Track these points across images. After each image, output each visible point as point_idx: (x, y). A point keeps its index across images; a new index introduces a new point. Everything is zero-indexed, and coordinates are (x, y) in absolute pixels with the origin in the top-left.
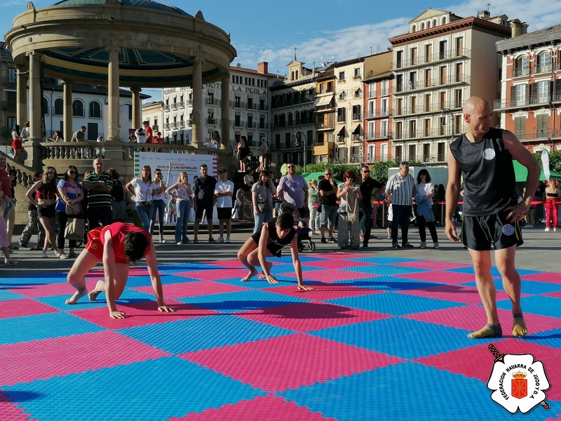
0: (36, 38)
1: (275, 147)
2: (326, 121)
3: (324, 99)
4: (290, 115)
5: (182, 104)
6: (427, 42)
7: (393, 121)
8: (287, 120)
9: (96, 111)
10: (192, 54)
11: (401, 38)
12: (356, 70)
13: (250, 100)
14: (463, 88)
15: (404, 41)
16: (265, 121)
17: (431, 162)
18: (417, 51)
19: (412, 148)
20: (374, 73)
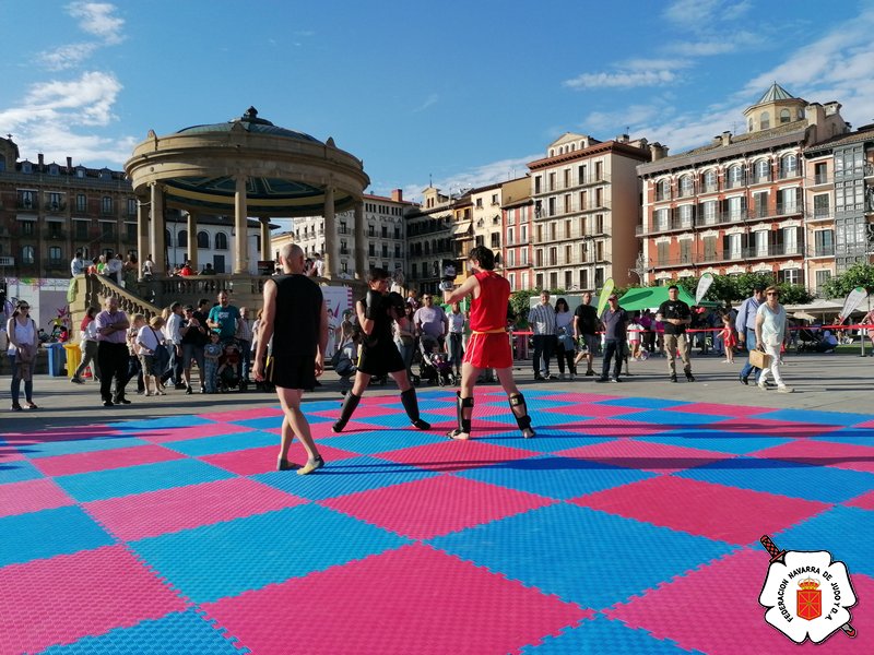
0: (158, 167)
1: (411, 276)
2: (464, 249)
3: (463, 227)
4: (427, 243)
5: (313, 234)
6: (566, 167)
7: (534, 248)
8: (423, 249)
9: (222, 242)
10: (323, 183)
11: (539, 163)
12: (494, 197)
13: (384, 229)
14: (603, 213)
15: (543, 166)
16: (401, 251)
17: (573, 290)
18: (556, 176)
19: (554, 276)
20: (513, 200)
